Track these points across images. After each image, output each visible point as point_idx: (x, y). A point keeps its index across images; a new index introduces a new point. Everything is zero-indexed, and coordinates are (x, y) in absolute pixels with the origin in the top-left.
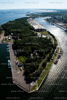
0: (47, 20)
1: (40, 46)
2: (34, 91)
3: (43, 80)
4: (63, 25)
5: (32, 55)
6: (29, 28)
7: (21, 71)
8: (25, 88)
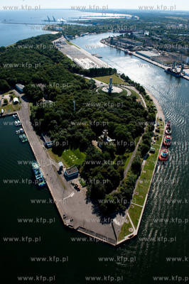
0: (111, 42)
1: (115, 117)
2: (127, 238)
3: (144, 207)
4: (156, 55)
5: (95, 143)
6: (67, 66)
7: (79, 190)
8: (102, 233)
